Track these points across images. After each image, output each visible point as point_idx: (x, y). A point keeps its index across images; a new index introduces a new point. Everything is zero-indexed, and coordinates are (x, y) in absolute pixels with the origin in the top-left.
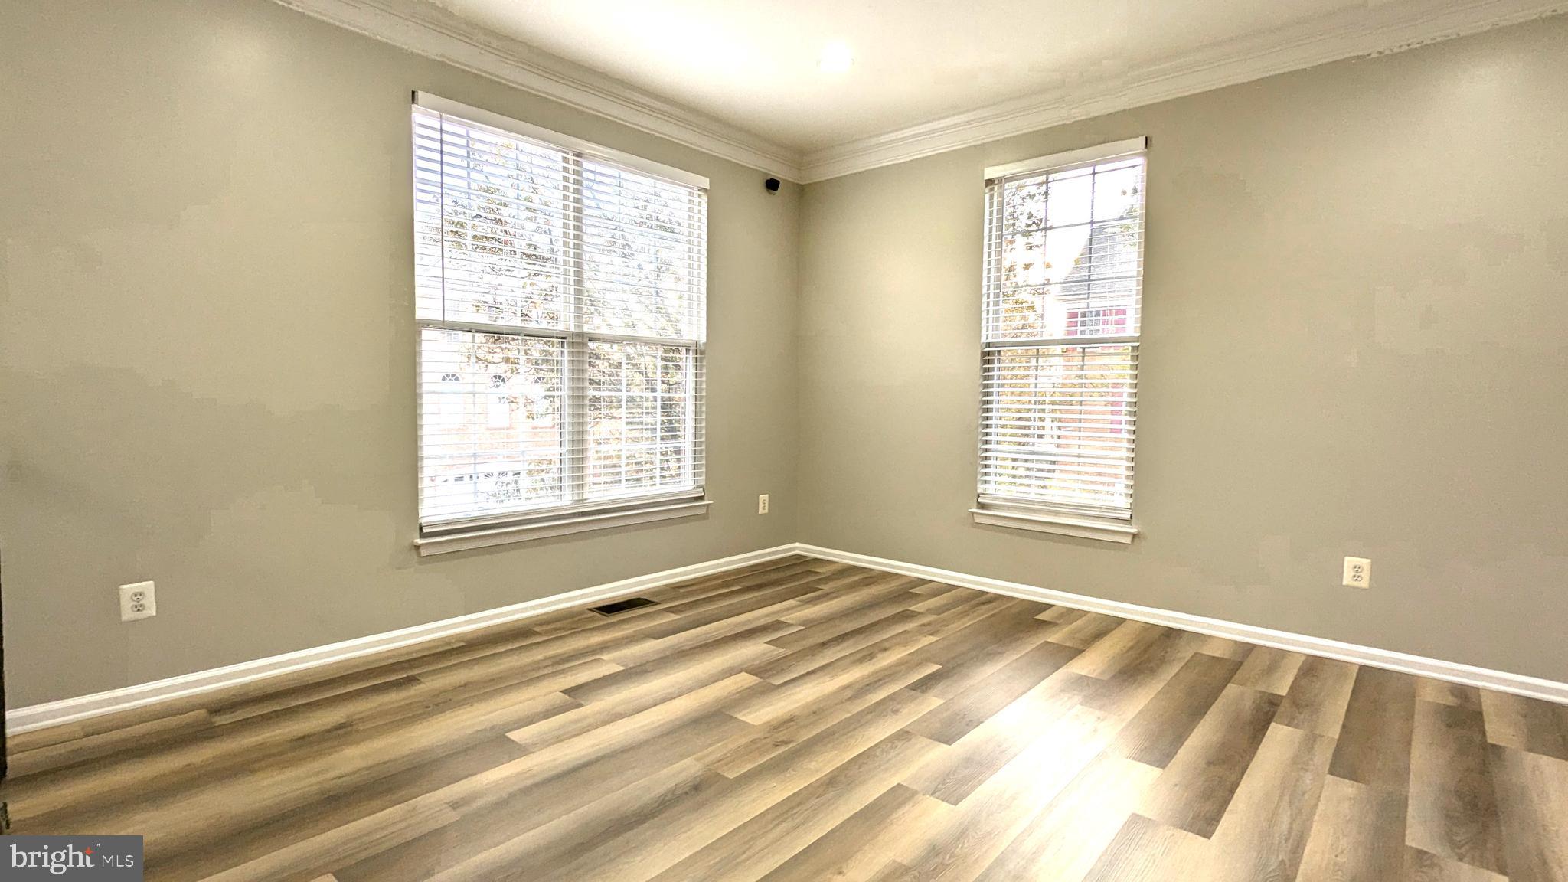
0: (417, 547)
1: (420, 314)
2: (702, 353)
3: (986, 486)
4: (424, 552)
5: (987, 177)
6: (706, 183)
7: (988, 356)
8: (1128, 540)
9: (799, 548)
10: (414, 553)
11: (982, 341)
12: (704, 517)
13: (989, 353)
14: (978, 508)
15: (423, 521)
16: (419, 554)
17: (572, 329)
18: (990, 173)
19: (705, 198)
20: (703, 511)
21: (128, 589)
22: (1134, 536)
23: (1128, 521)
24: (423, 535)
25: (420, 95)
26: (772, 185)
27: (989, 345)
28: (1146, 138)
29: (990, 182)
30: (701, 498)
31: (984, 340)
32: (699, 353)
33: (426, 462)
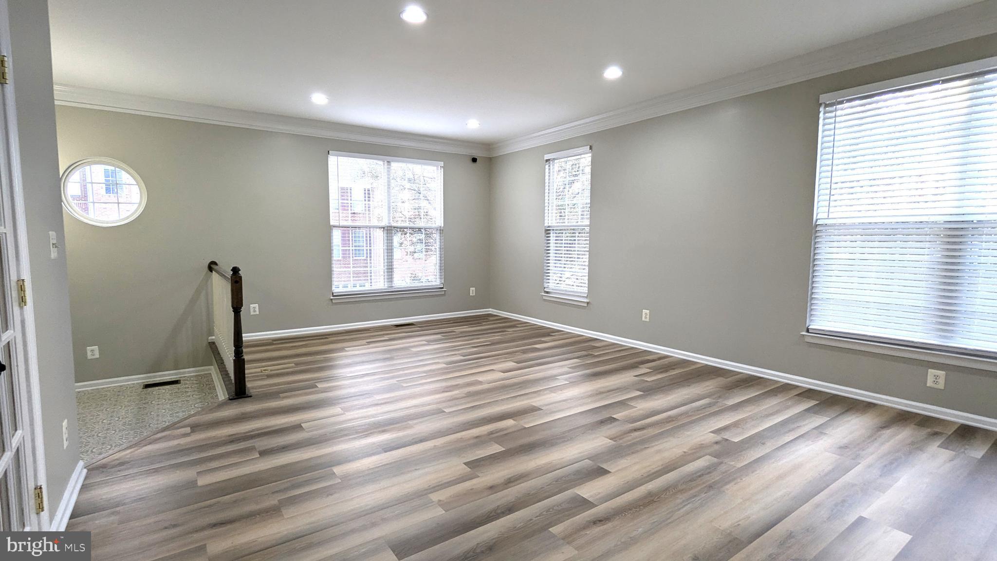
0: (332, 299)
1: (332, 223)
2: (443, 230)
3: (548, 284)
4: (334, 301)
5: (545, 159)
6: (442, 164)
7: (547, 231)
8: (586, 305)
9: (491, 311)
10: (330, 301)
11: (545, 225)
12: (444, 295)
13: (549, 230)
14: (544, 293)
15: (334, 291)
16: (332, 302)
17: (387, 225)
18: (547, 157)
19: (442, 170)
20: (443, 293)
21: (252, 306)
22: (588, 303)
23: (587, 297)
24: (333, 296)
25: (330, 152)
26: (474, 160)
27: (549, 227)
28: (590, 146)
29: (547, 161)
30: (442, 288)
31: (546, 225)
32: (441, 230)
33: (335, 273)
